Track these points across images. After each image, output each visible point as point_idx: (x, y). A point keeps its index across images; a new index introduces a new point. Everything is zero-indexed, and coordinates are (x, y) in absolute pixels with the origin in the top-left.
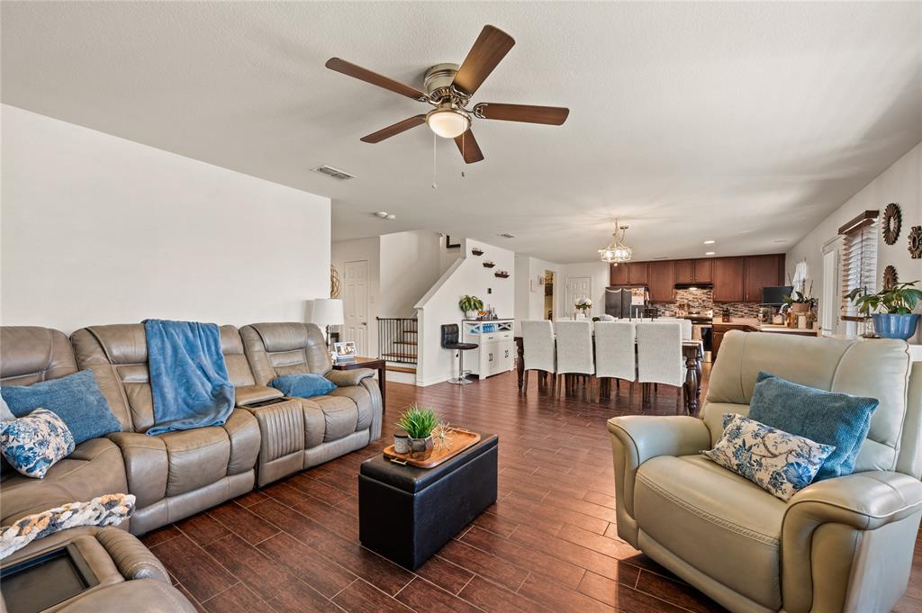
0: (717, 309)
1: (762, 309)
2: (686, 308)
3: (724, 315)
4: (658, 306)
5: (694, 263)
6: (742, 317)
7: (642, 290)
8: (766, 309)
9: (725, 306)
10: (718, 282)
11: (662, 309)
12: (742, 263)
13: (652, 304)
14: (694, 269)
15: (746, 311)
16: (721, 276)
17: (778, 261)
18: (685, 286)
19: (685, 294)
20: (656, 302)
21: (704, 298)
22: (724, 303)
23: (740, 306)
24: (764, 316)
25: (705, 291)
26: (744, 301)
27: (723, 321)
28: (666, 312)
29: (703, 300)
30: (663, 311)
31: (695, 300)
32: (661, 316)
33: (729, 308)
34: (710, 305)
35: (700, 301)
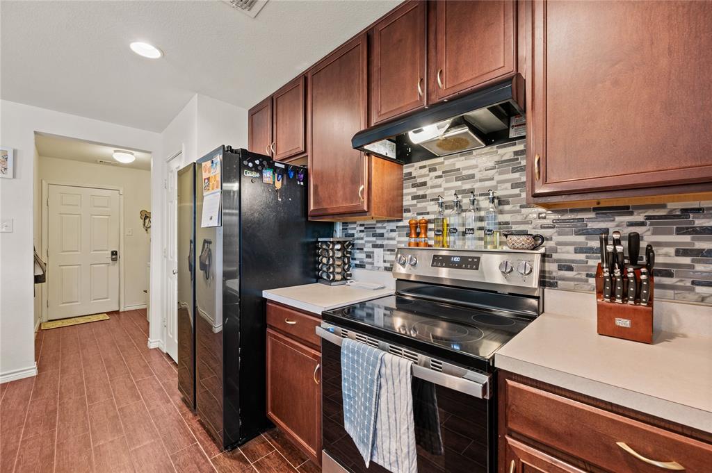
0: (567, 244)
28: (376, 250)
29: (501, 201)
30: (368, 248)
31: (466, 201)
32: (362, 266)
33: (648, 237)
34: (536, 218)
35: (484, 203)
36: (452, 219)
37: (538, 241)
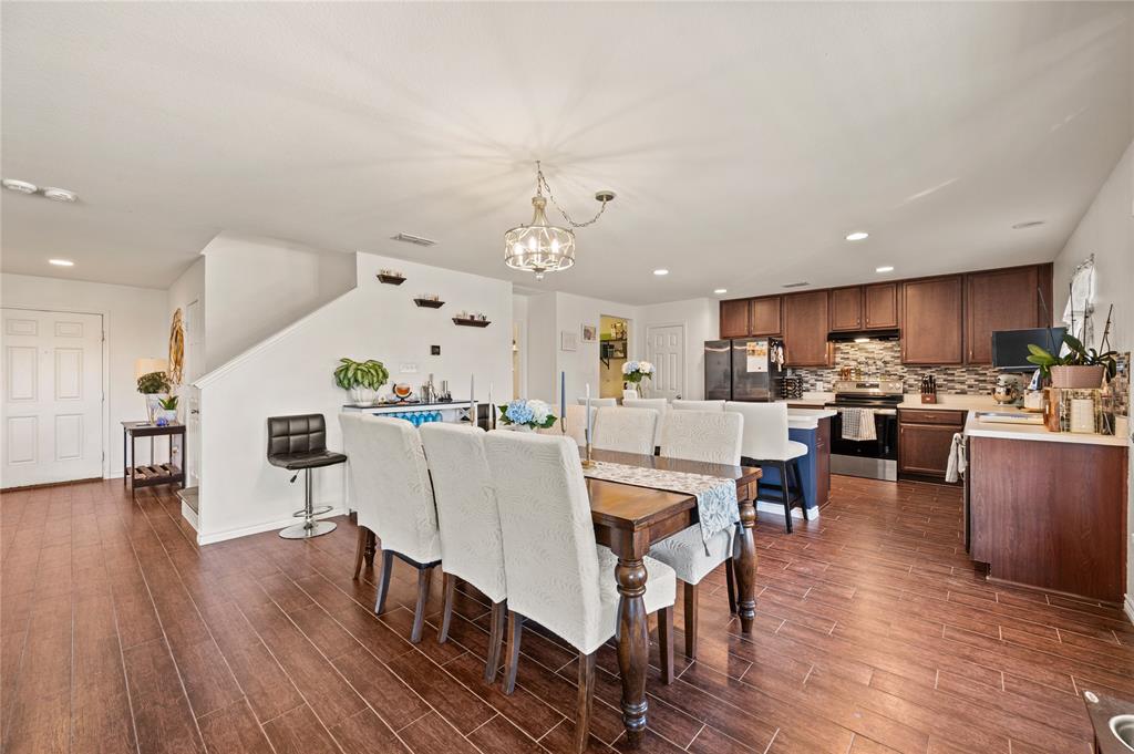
0: (911, 378)
1: (1003, 378)
2: (853, 377)
3: (924, 390)
4: (803, 373)
5: (864, 292)
6: (963, 392)
7: (764, 345)
8: (1012, 377)
9: (927, 373)
10: (910, 327)
11: (811, 378)
12: (958, 286)
13: (794, 370)
14: (863, 305)
15: (972, 382)
16: (916, 314)
17: (1037, 280)
18: (848, 337)
19: (852, 351)
20: (801, 367)
21: (888, 359)
22: (925, 366)
23: (958, 373)
24: (1008, 392)
25: (889, 344)
26: (966, 361)
27: (924, 402)
28: (818, 383)
29: (885, 363)
30: (812, 381)
31: (871, 362)
32: (808, 390)
33: (935, 376)
34: (900, 370)
35: (879, 363)
36: (863, 368)
37: (901, 377)
